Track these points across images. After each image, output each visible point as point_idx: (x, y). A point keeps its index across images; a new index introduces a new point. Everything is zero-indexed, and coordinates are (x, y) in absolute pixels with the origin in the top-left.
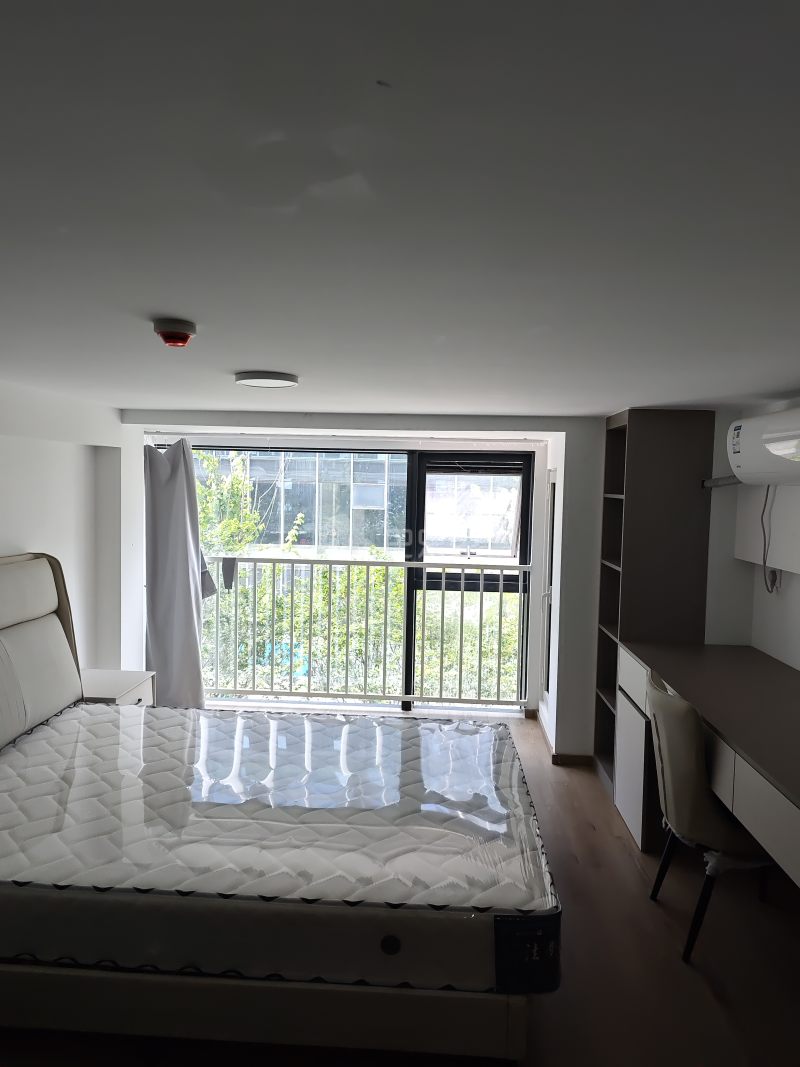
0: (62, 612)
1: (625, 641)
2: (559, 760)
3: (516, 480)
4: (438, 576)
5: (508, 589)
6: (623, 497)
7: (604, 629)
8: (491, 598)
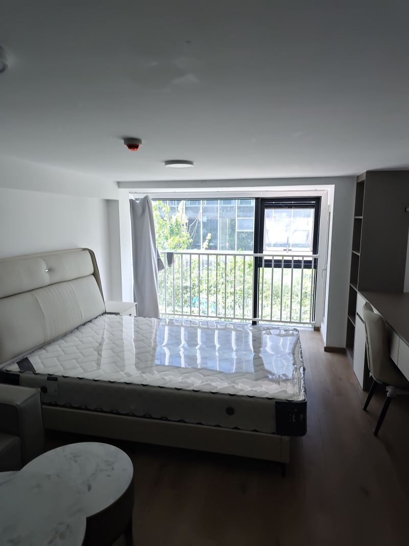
0: (96, 274)
1: (361, 290)
2: (327, 349)
3: (312, 211)
4: (270, 261)
5: (306, 267)
6: (362, 217)
7: (352, 285)
8: (297, 272)
